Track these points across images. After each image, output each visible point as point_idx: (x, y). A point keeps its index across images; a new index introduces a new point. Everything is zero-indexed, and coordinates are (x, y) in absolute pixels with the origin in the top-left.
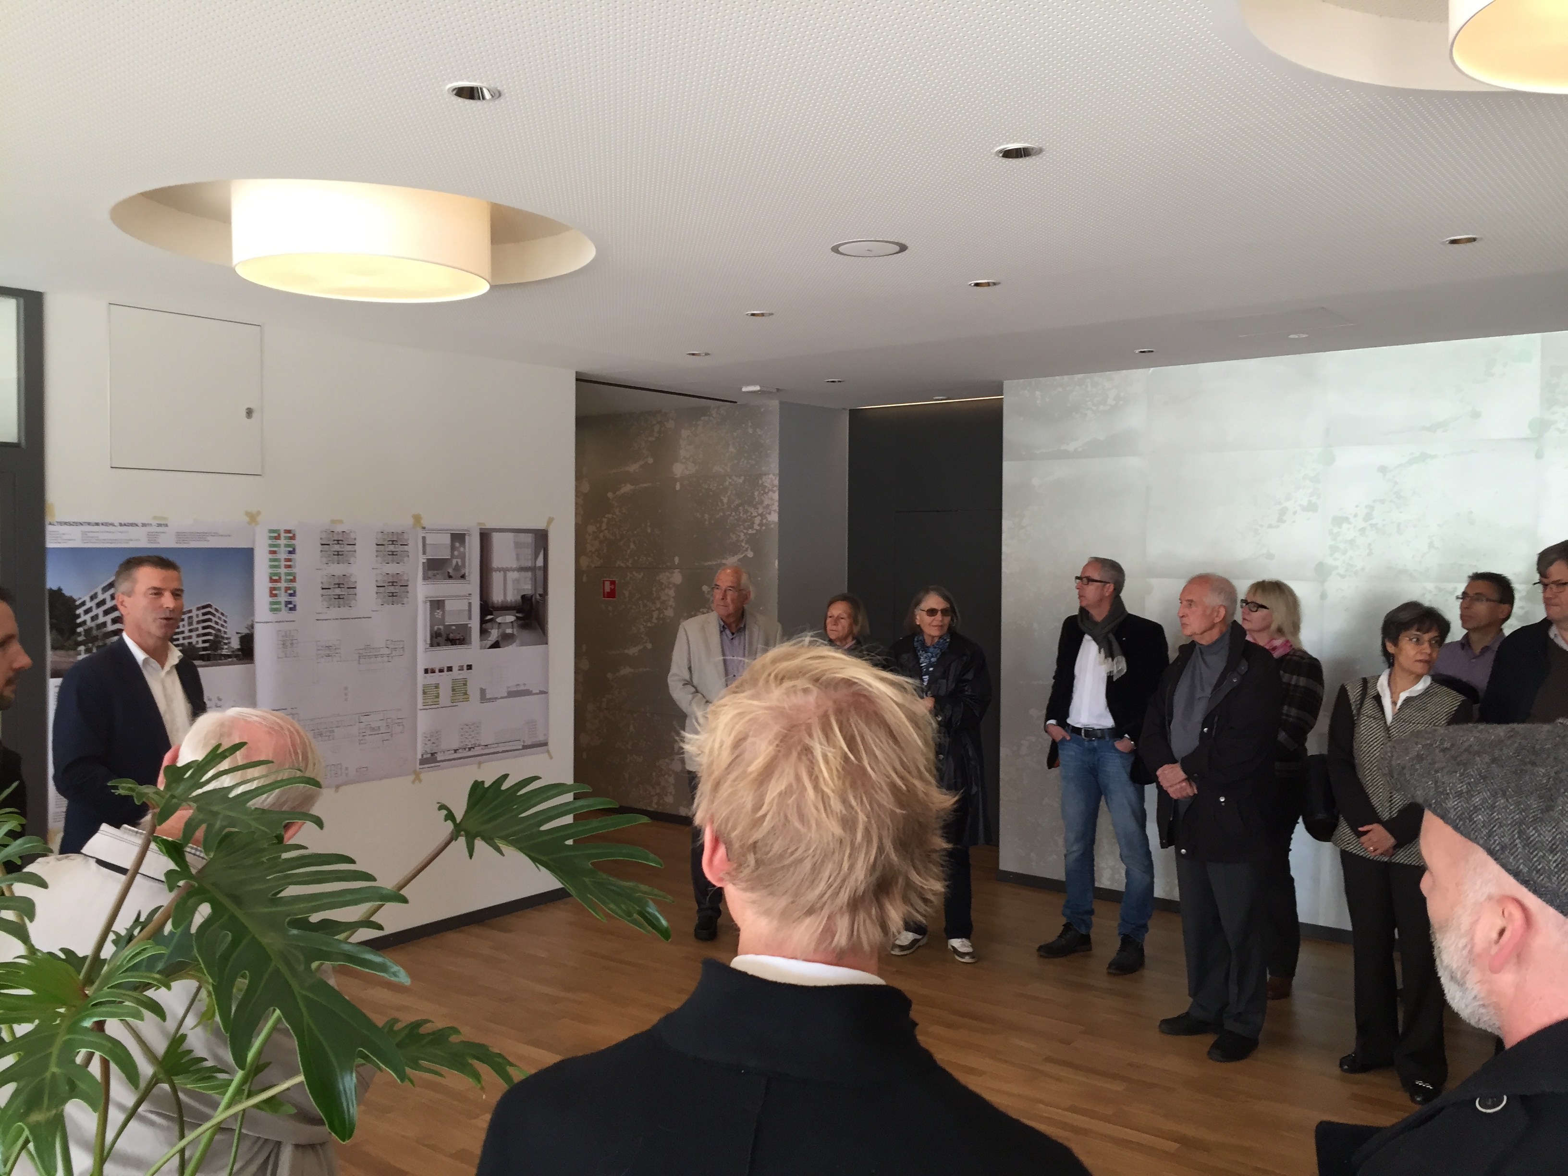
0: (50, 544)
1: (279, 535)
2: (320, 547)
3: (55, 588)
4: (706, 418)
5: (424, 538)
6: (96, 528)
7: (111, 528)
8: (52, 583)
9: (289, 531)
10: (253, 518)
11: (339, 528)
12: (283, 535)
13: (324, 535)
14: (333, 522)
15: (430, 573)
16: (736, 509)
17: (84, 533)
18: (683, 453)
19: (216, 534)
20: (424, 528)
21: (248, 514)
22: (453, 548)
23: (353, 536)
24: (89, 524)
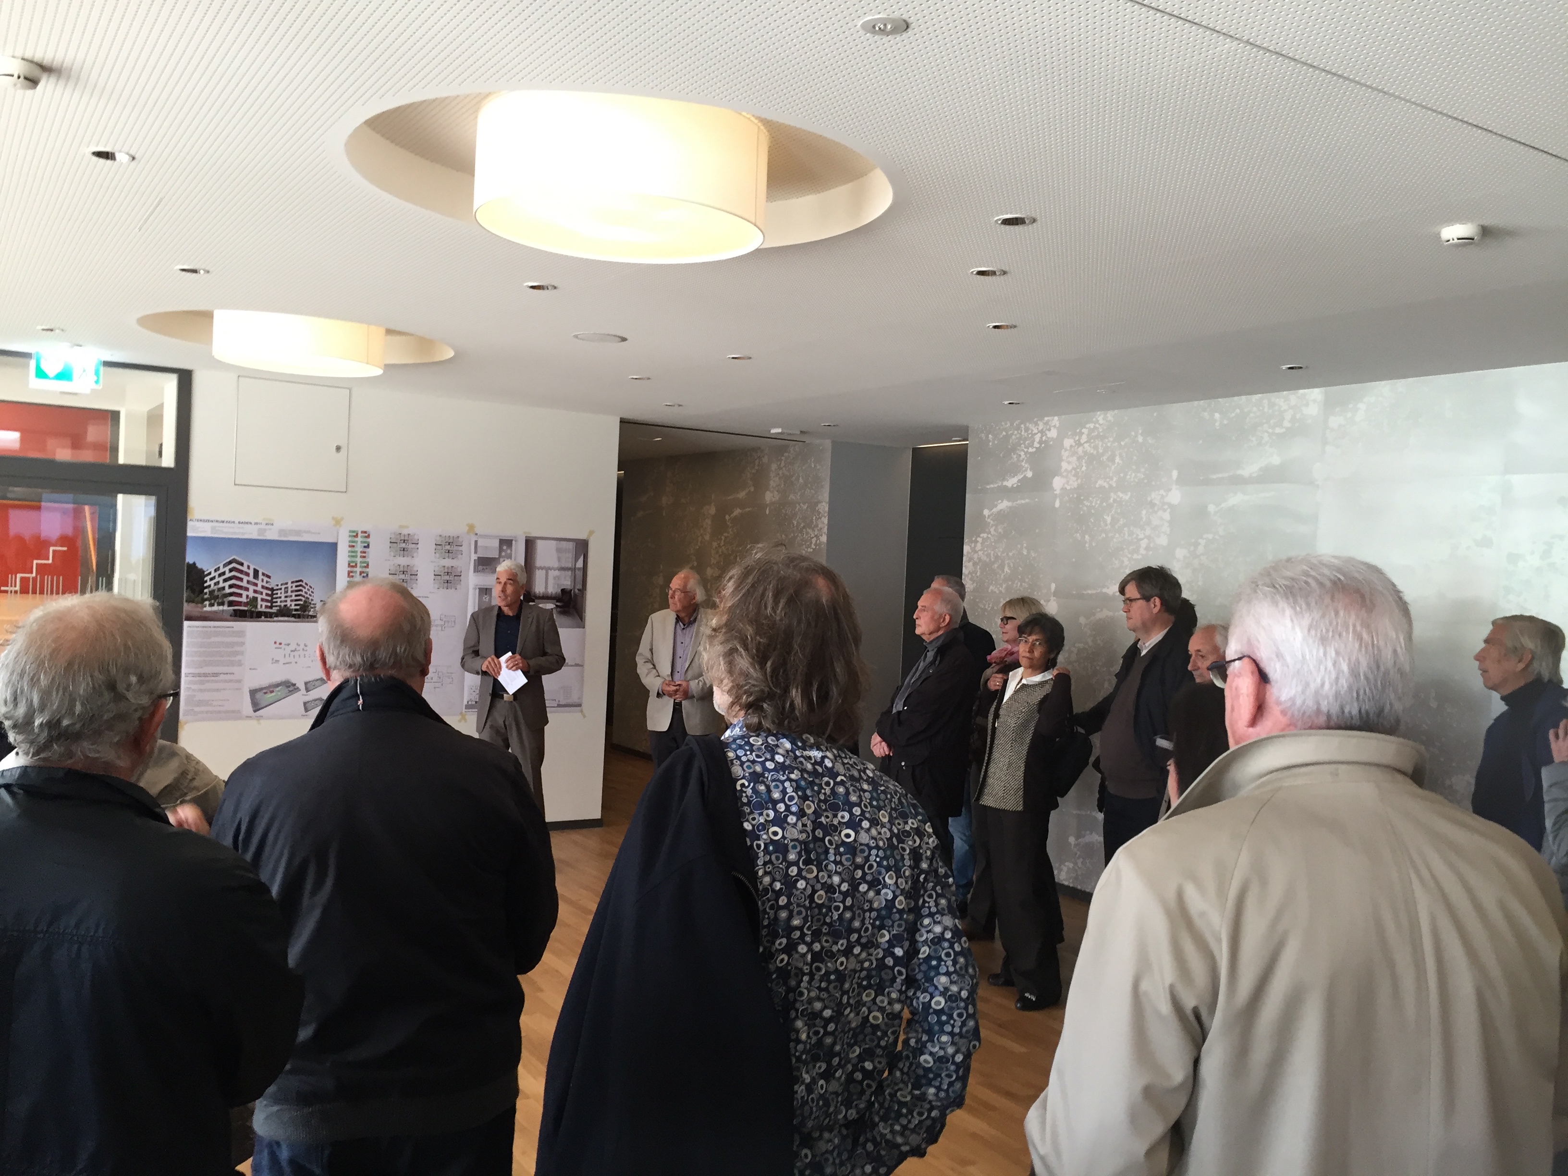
0: (190, 533)
1: (357, 534)
2: (389, 545)
3: (191, 562)
4: (786, 454)
5: (476, 542)
6: (221, 524)
7: (232, 525)
8: (189, 559)
9: (365, 532)
10: (338, 522)
11: (405, 532)
12: (360, 534)
13: (393, 536)
14: (401, 527)
15: (480, 567)
16: (801, 532)
17: (213, 528)
18: (772, 483)
19: (308, 532)
20: (476, 534)
21: (333, 518)
22: (501, 550)
23: (416, 537)
24: (217, 521)
